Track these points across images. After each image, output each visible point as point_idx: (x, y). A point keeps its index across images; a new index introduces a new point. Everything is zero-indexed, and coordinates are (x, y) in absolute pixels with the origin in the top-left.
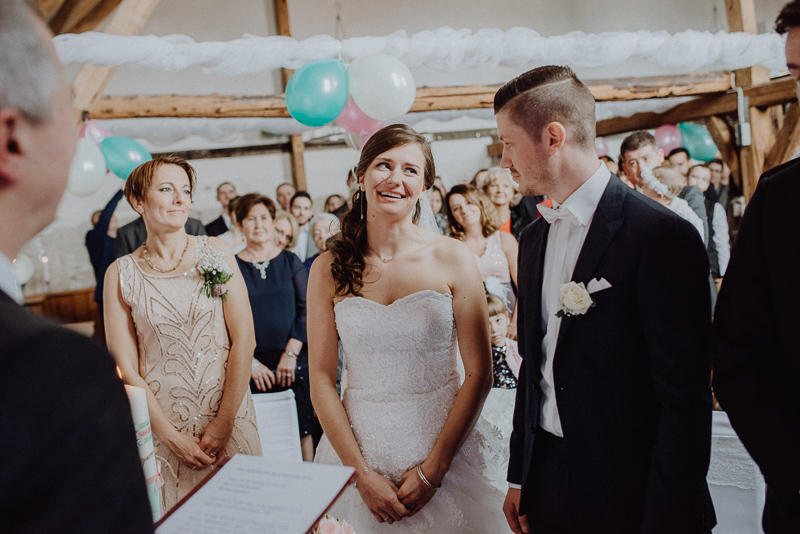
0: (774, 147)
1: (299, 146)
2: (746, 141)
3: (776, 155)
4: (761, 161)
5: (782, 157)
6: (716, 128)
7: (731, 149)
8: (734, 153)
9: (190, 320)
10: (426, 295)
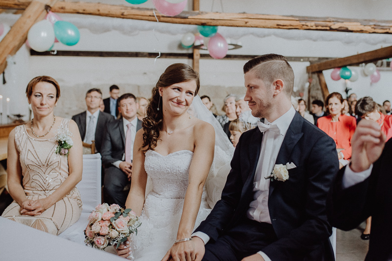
1: (197, 55)
9: (46, 165)
10: (185, 153)
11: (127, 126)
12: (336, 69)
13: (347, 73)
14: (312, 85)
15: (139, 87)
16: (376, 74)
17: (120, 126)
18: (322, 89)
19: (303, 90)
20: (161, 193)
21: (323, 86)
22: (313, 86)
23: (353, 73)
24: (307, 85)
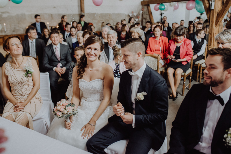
0: (220, 11)
2: (213, 8)
5: (222, 14)
6: (205, 3)
7: (209, 10)
8: (209, 11)
9: (21, 82)
10: (98, 80)
11: (55, 48)
12: (158, 5)
13: (163, 7)
15: (52, 15)
16: (176, 5)
17: (52, 48)
18: (149, 15)
19: (139, 14)
21: (150, 13)
22: (144, 12)
23: (166, 6)
24: (142, 12)
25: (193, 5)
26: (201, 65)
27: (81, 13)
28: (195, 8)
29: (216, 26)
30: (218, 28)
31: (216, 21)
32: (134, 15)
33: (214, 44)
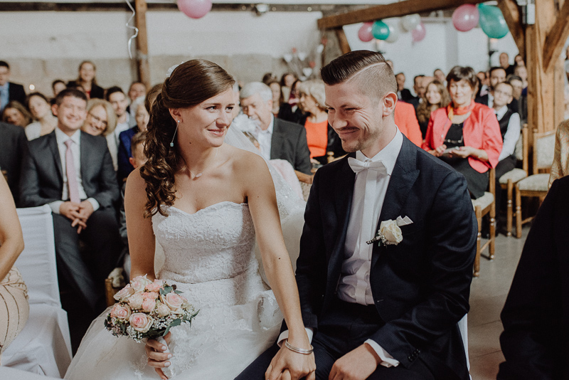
0: (553, 27)
1: (142, 5)
2: (531, 20)
3: (555, 34)
4: (543, 39)
5: (560, 36)
6: (508, 9)
7: (520, 28)
8: (521, 31)
10: (225, 206)
11: (65, 143)
12: (367, 25)
13: (383, 31)
14: (327, 48)
15: (44, 62)
16: (419, 28)
17: (52, 144)
19: (313, 55)
20: (186, 272)
22: (330, 50)
23: (391, 29)
24: (320, 49)
25: (472, 17)
26: (517, 185)
27: (137, 55)
28: (480, 25)
29: (545, 72)
30: (550, 75)
31: (544, 57)
32: (299, 59)
33: (546, 122)
